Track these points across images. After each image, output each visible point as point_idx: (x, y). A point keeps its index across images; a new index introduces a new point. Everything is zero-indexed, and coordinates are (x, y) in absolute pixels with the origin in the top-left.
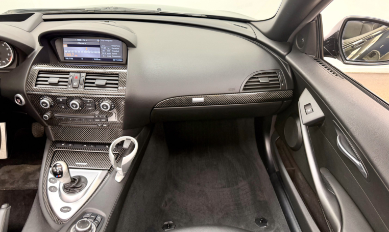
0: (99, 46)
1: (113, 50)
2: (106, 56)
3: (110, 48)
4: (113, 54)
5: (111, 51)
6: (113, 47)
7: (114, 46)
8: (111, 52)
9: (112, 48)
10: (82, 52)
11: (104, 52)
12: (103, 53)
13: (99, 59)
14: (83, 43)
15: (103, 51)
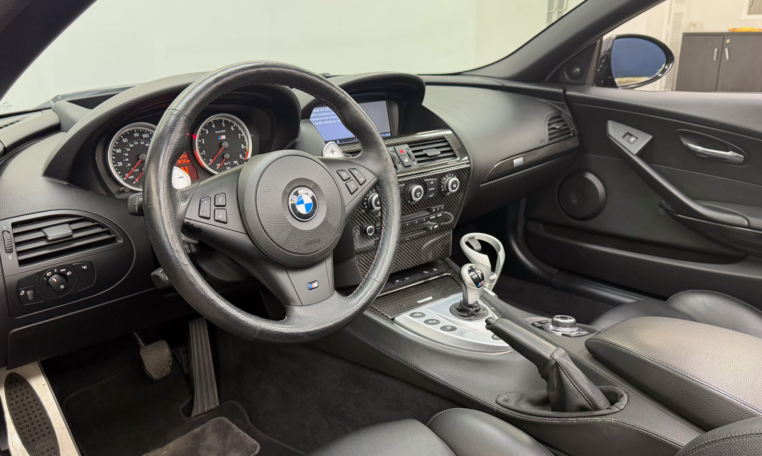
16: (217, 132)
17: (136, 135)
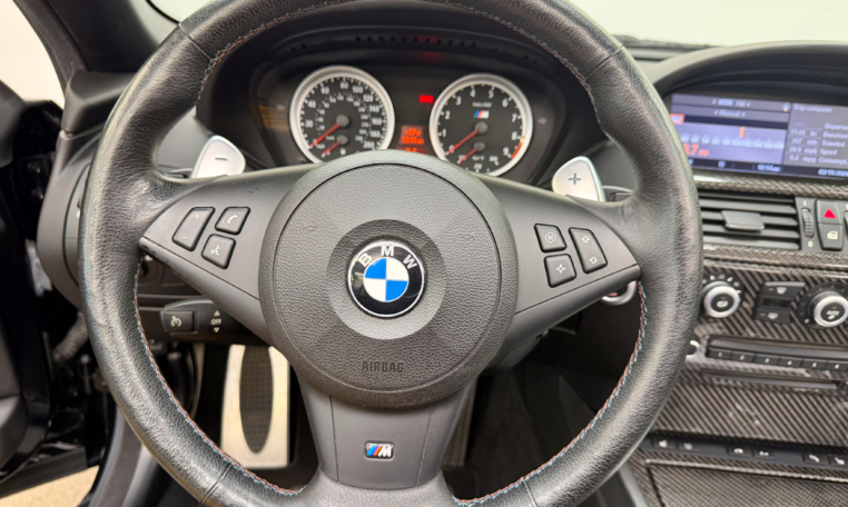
0: (783, 126)
1: (829, 139)
2: (801, 157)
3: (820, 134)
4: (824, 152)
5: (820, 143)
6: (830, 131)
7: (834, 127)
8: (820, 146)
9: (826, 134)
10: (726, 142)
11: (797, 146)
12: (793, 149)
13: (775, 165)
14: (736, 115)
15: (795, 141)
16: (476, 105)
17: (344, 85)
